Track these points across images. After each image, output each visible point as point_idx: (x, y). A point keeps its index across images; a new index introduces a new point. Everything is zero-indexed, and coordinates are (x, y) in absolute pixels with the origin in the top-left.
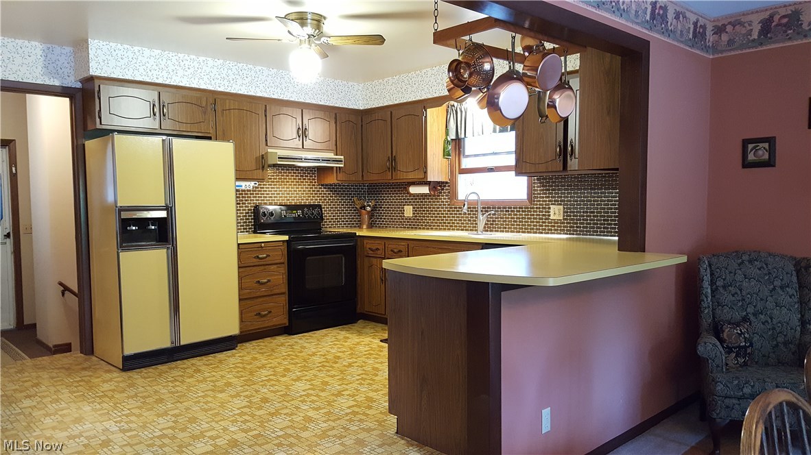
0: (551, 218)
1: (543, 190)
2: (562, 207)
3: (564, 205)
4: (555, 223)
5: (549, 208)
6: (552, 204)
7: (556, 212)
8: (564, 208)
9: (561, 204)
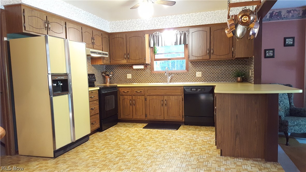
0: (197, 76)
1: (193, 66)
2: (201, 72)
3: (202, 71)
4: (198, 78)
5: (196, 73)
6: (197, 71)
7: (199, 74)
8: (202, 73)
9: (201, 71)
